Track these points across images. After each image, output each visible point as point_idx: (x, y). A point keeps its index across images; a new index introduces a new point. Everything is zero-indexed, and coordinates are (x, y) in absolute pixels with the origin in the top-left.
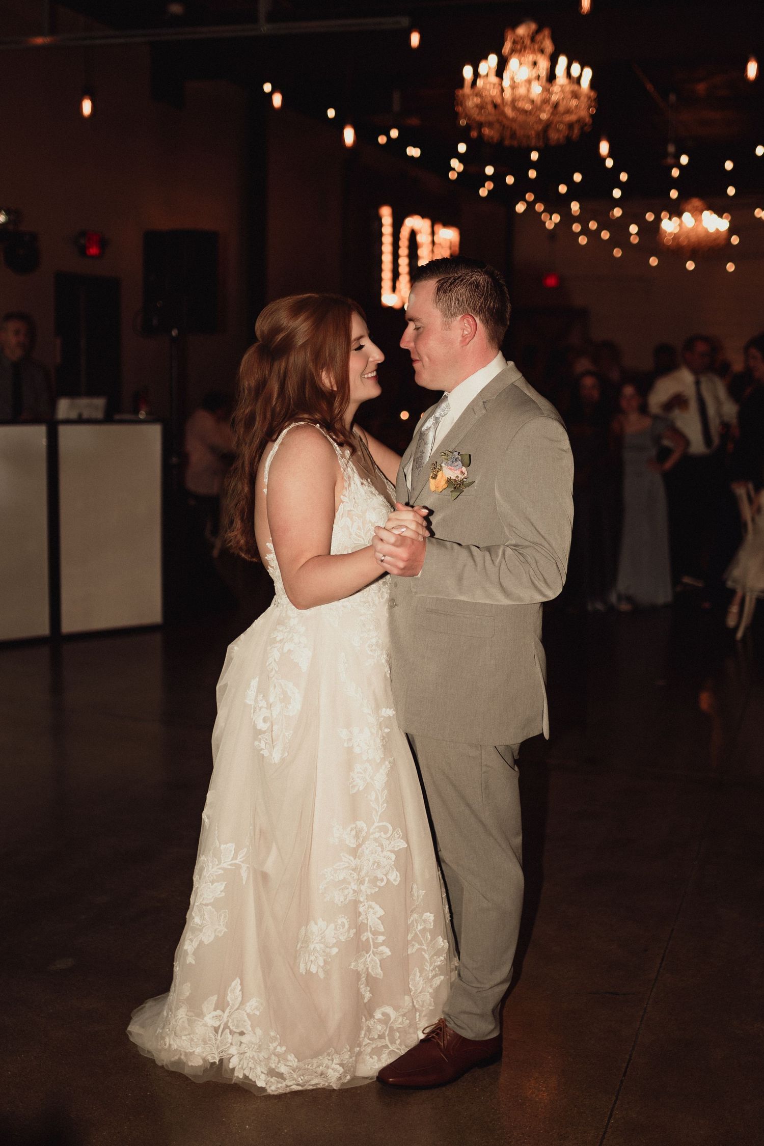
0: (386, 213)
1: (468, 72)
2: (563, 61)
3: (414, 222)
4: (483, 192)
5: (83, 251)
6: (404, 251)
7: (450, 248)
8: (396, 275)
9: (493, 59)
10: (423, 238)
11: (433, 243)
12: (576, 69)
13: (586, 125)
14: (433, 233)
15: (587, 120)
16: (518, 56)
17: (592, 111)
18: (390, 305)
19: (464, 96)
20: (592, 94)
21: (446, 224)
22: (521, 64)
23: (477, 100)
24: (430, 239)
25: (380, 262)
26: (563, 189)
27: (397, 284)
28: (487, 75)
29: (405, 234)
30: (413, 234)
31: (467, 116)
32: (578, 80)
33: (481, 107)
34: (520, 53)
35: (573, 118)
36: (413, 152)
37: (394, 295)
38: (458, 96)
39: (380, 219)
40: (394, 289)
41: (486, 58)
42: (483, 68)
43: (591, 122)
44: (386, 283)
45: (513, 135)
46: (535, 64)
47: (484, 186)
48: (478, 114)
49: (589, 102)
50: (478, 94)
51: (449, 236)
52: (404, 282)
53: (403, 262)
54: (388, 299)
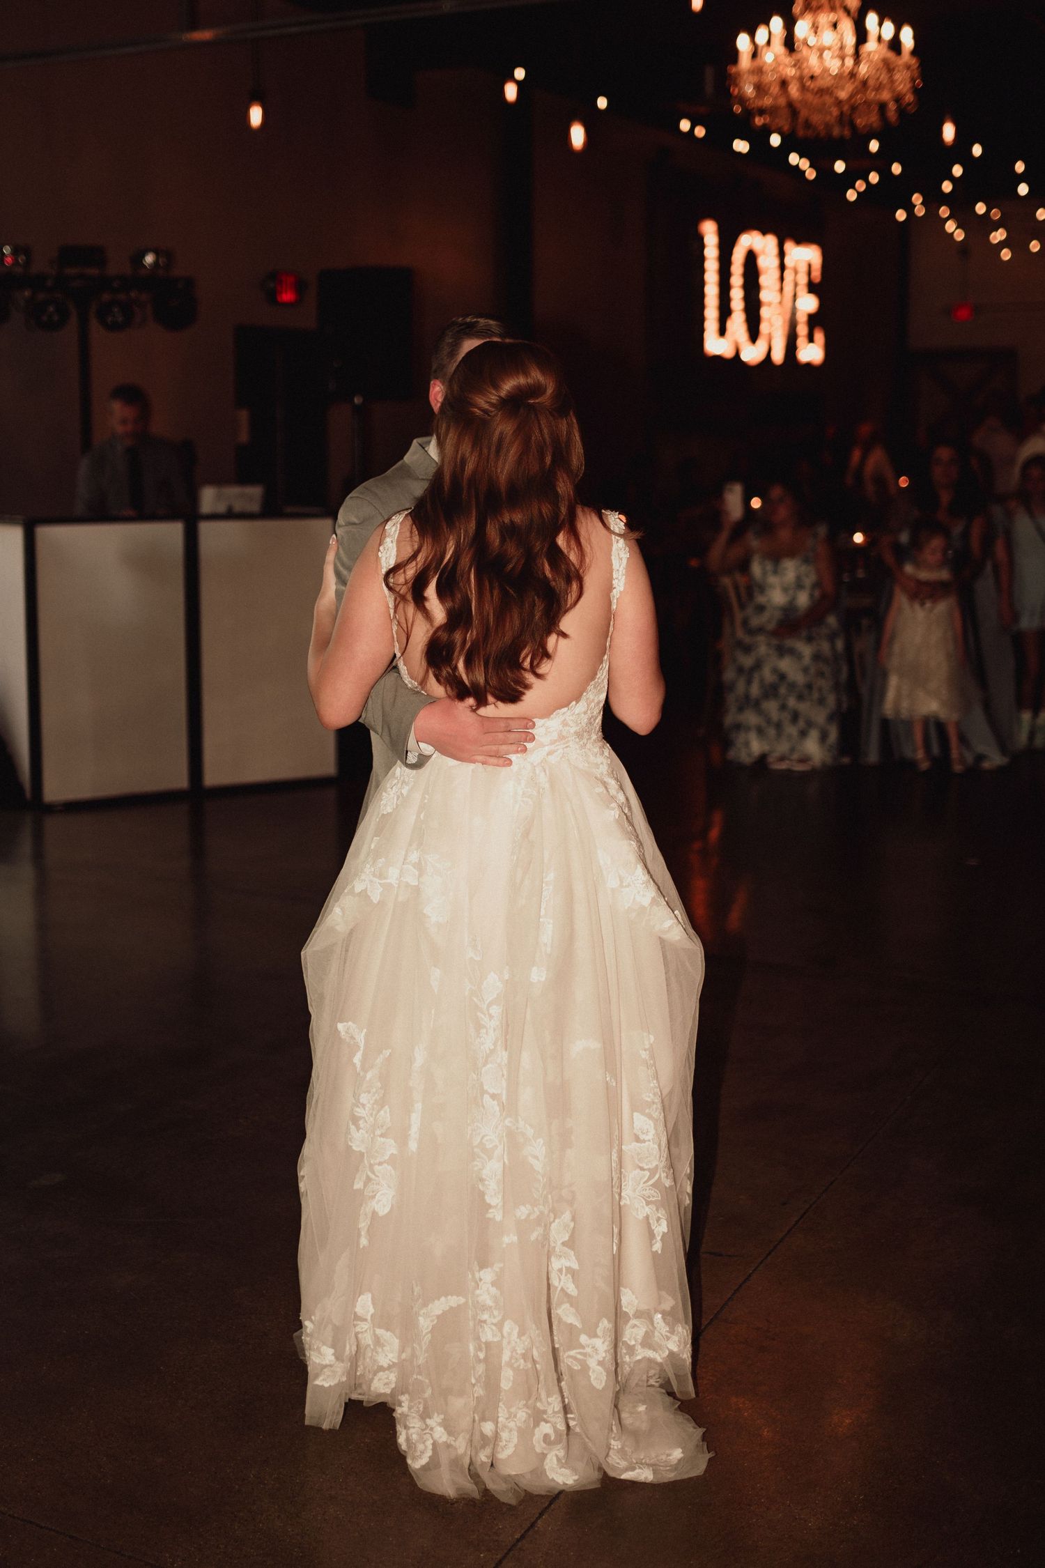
0: (709, 231)
1: (743, 42)
2: (872, 19)
3: (749, 240)
4: (851, 195)
5: (272, 297)
6: (737, 280)
7: (809, 273)
8: (725, 312)
9: (777, 23)
10: (768, 262)
11: (782, 267)
12: (888, 29)
13: (909, 104)
14: (782, 254)
15: (909, 98)
16: (814, 14)
17: (918, 85)
18: (718, 353)
19: (738, 75)
20: (914, 62)
21: (799, 241)
22: (815, 28)
23: (754, 79)
24: (775, 262)
25: (701, 296)
26: (947, 187)
27: (729, 324)
28: (769, 43)
29: (738, 256)
30: (751, 257)
31: (742, 100)
32: (895, 45)
33: (760, 88)
34: (815, 11)
35: (886, 95)
36: (741, 146)
37: (722, 340)
38: (730, 75)
39: (702, 238)
40: (722, 331)
41: (767, 23)
42: (761, 34)
43: (912, 100)
44: (711, 324)
45: (808, 124)
46: (835, 26)
47: (853, 187)
48: (755, 98)
49: (909, 74)
50: (759, 71)
51: (805, 256)
52: (737, 322)
53: (737, 295)
54: (715, 345)
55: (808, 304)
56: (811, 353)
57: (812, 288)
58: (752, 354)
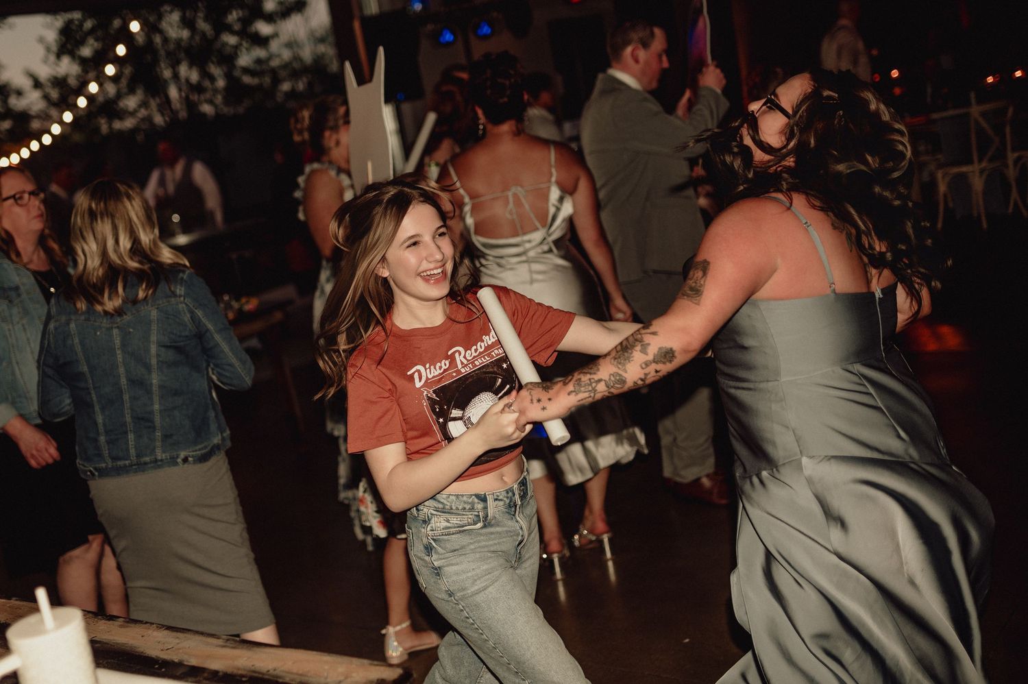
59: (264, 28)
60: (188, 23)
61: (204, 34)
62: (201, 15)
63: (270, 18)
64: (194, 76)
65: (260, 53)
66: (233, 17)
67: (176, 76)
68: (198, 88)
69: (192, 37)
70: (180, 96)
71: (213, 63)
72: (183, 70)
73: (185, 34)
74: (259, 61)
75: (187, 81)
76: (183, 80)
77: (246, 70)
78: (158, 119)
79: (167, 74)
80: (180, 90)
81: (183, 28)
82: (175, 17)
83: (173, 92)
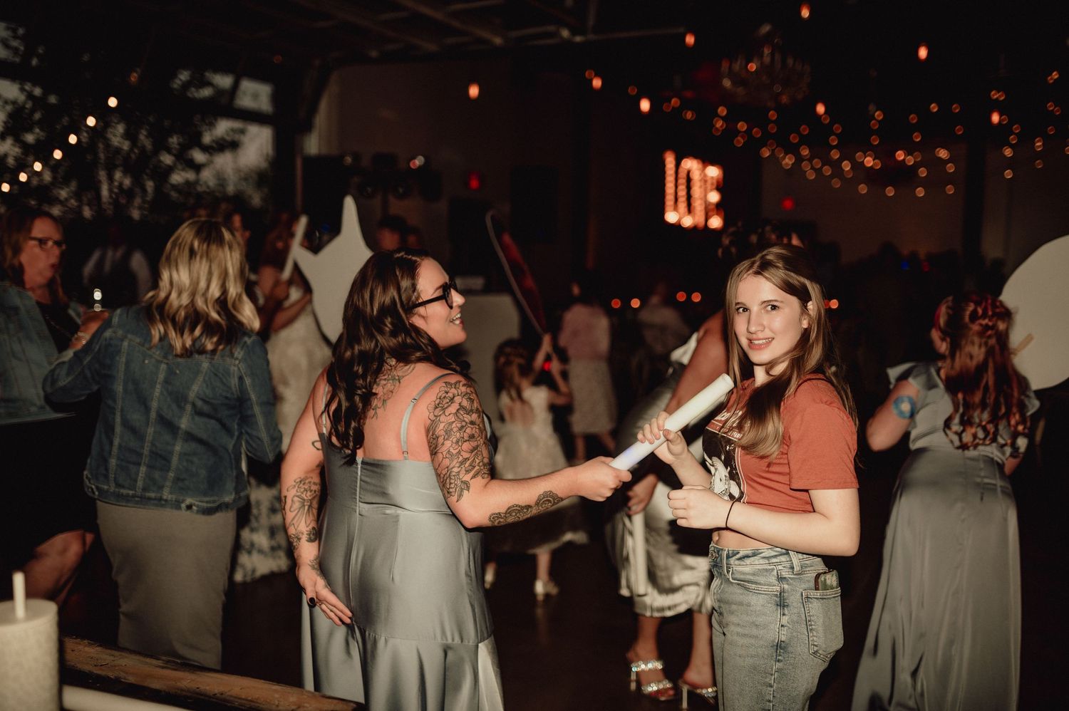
0: (670, 160)
3: (690, 164)
4: (740, 141)
6: (681, 183)
7: (716, 181)
8: (676, 200)
10: (696, 176)
11: (703, 177)
14: (702, 170)
18: (671, 221)
21: (713, 164)
24: (700, 175)
27: (677, 207)
29: (682, 174)
30: (688, 172)
37: (674, 215)
39: (664, 161)
40: (674, 209)
44: (669, 206)
51: (713, 172)
52: (682, 206)
53: (682, 193)
54: (671, 217)
55: (714, 197)
56: (716, 222)
57: (719, 188)
58: (688, 222)
59: (199, 156)
60: (130, 135)
61: (143, 149)
62: (144, 132)
63: (206, 149)
64: (127, 182)
65: (190, 175)
66: (174, 141)
67: (111, 178)
68: (129, 194)
69: (131, 150)
70: (111, 197)
71: (147, 175)
72: (118, 175)
73: (126, 146)
74: (188, 183)
75: (121, 184)
76: (116, 184)
77: (175, 187)
78: (87, 212)
79: (102, 175)
80: (110, 190)
81: (127, 139)
82: (120, 129)
83: (105, 192)
